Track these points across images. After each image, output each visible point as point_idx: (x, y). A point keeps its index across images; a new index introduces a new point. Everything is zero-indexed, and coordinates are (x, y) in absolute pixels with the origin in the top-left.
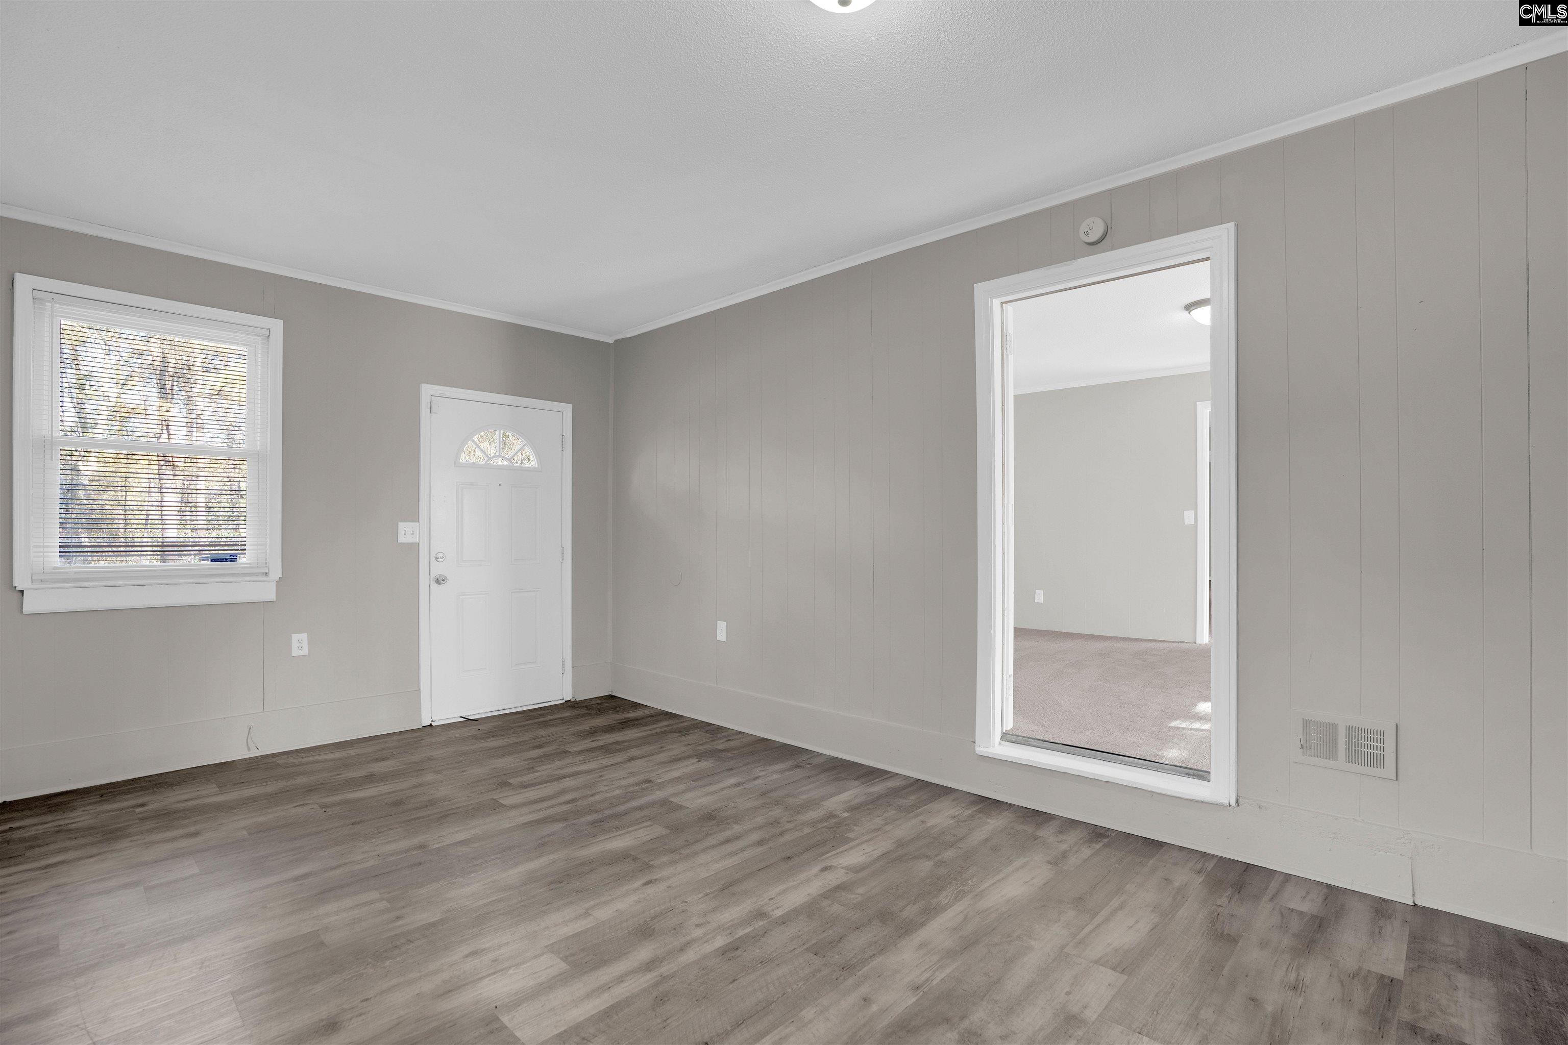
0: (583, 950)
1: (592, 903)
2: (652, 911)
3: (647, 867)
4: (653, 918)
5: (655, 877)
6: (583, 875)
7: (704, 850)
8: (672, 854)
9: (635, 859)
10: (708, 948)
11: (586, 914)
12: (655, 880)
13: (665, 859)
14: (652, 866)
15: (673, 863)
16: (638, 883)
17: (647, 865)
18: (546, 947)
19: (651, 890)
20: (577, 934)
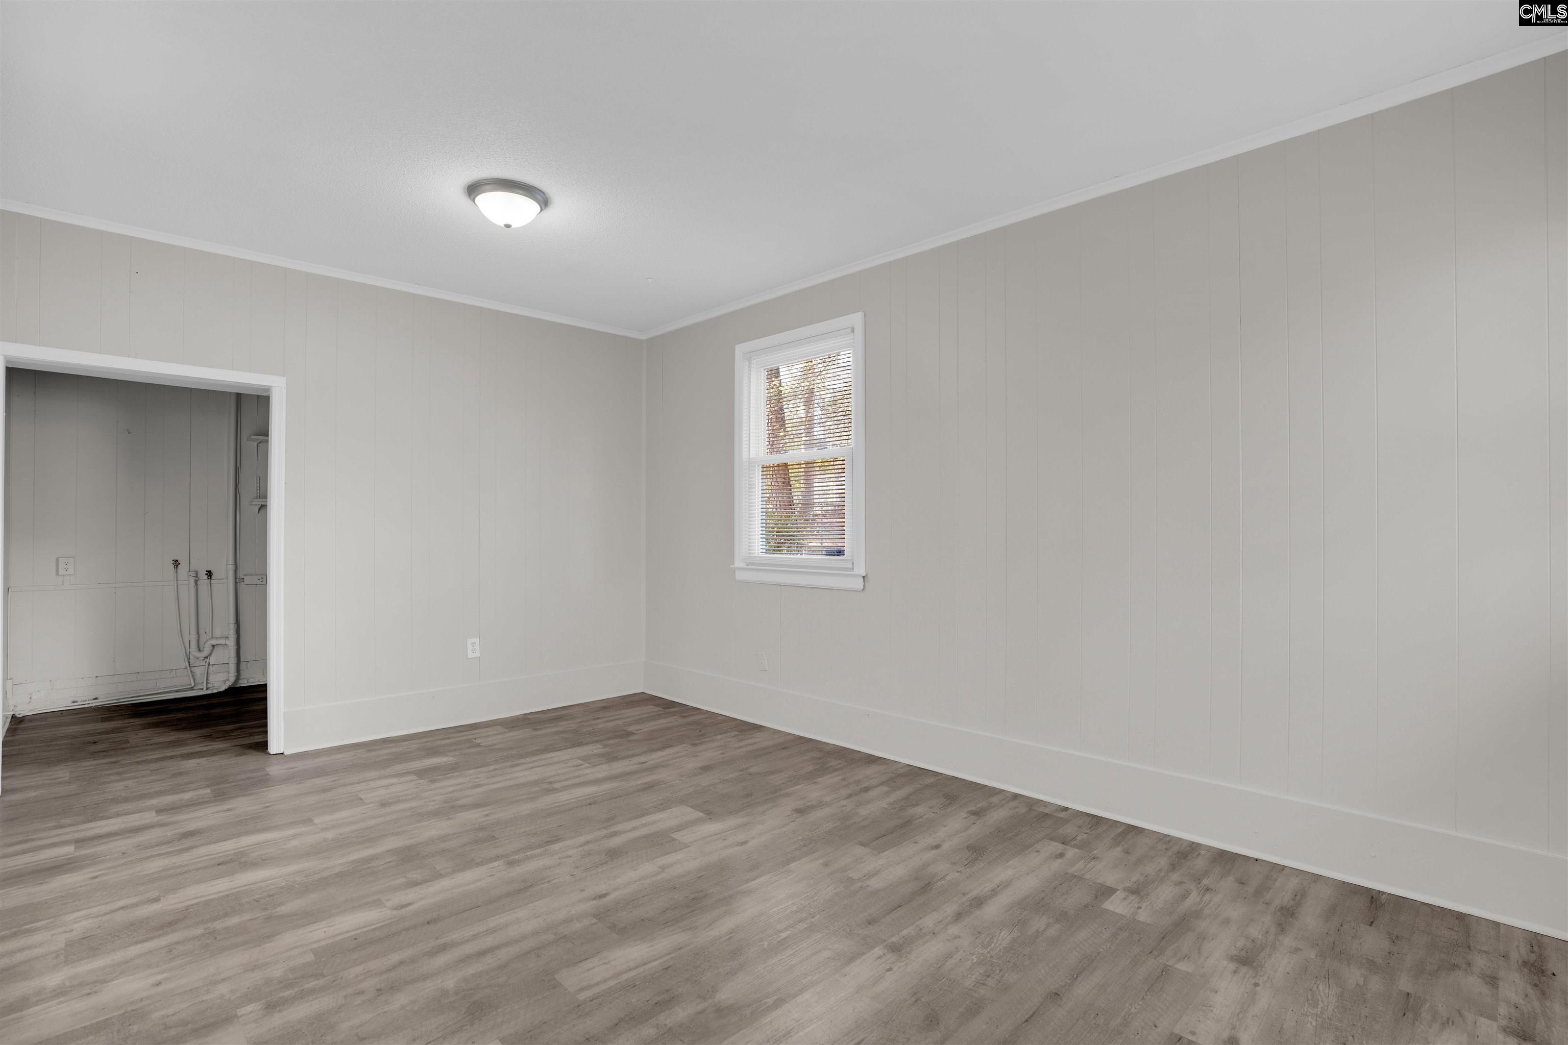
0: (662, 844)
1: (659, 877)
2: (604, 869)
3: (600, 915)
4: (606, 863)
5: (594, 902)
6: (672, 907)
7: (524, 937)
8: (565, 933)
9: (613, 927)
10: (568, 843)
11: (663, 868)
12: (595, 899)
13: (577, 926)
14: (594, 916)
15: (568, 921)
16: (614, 896)
17: (600, 918)
18: (690, 846)
19: (602, 888)
20: (667, 854)
